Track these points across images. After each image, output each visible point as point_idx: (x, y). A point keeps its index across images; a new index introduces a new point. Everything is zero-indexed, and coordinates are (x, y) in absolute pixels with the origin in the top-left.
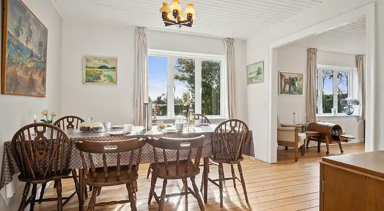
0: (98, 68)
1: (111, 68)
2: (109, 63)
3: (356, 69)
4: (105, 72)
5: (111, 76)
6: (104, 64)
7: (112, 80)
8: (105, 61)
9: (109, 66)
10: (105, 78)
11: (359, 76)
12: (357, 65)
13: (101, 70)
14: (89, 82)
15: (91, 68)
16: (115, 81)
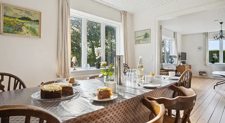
0: (19, 19)
1: (35, 21)
2: (32, 15)
3: (173, 39)
4: (28, 24)
5: (35, 29)
6: (27, 16)
7: (36, 33)
8: (27, 12)
9: (32, 18)
10: (28, 31)
11: (175, 43)
12: (174, 37)
13: (23, 21)
14: (8, 32)
15: (10, 17)
16: (39, 34)
